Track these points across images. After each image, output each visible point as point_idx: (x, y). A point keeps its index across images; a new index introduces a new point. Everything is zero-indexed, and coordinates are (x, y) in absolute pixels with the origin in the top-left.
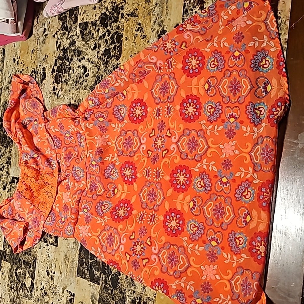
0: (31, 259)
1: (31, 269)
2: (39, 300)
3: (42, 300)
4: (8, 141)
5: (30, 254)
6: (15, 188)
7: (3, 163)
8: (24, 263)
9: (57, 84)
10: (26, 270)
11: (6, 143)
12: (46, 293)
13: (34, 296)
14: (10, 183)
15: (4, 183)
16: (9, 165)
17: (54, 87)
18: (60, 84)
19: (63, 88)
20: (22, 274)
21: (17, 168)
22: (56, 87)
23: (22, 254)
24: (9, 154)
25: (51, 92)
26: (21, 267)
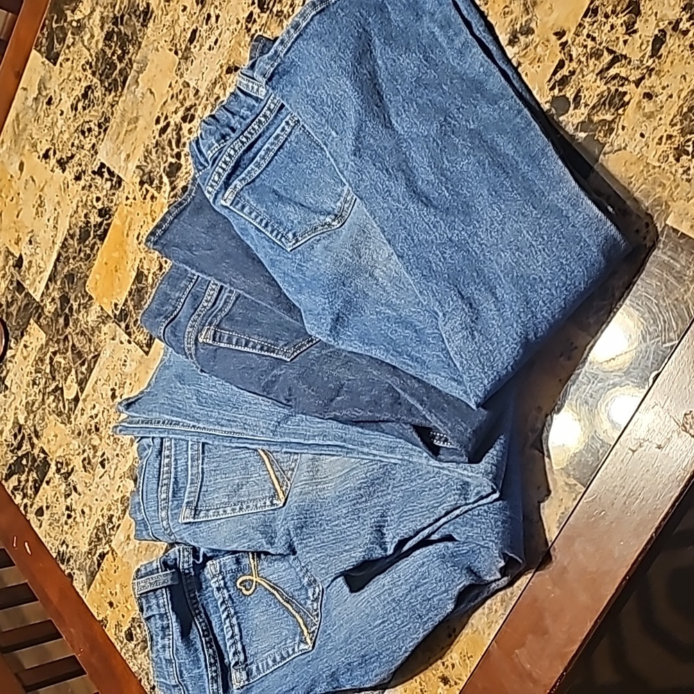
0: (90, 350)
1: (84, 369)
2: (79, 434)
3: (86, 437)
4: (115, 80)
5: (90, 340)
6: (100, 188)
7: (91, 121)
8: (72, 350)
9: (259, 11)
10: (72, 364)
11: (110, 81)
12: (97, 430)
13: (73, 422)
14: (94, 172)
15: (80, 165)
16: (102, 134)
17: (251, 14)
18: (265, 15)
19: (269, 29)
20: (64, 368)
21: (116, 149)
22: (255, 16)
23: (74, 331)
24: (109, 109)
25: (241, 21)
26: (65, 354)
